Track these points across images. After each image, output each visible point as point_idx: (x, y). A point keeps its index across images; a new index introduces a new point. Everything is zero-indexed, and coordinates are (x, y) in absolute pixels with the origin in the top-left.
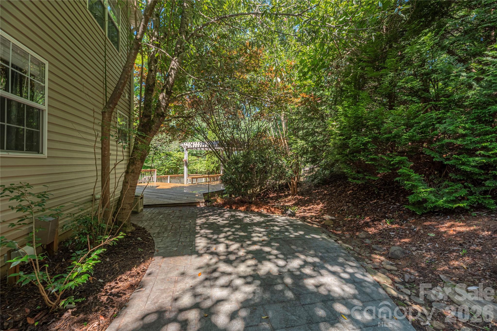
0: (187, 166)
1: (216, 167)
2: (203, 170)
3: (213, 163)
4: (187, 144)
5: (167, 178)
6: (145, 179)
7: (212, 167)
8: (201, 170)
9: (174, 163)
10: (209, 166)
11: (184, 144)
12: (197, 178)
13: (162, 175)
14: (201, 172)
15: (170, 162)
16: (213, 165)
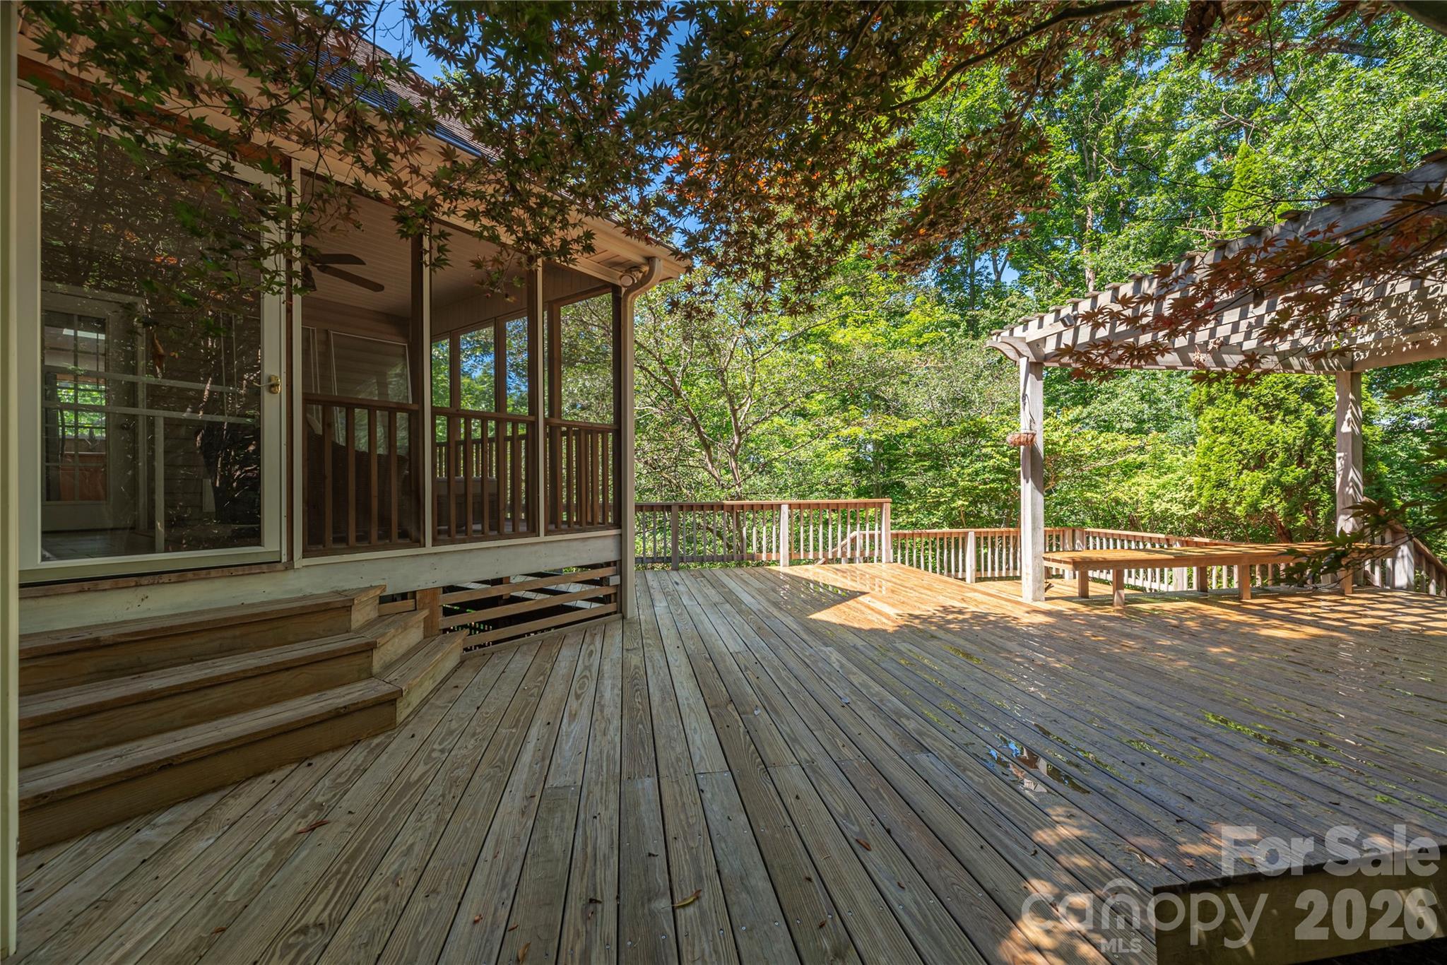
0: (1044, 484)
1: (1288, 491)
2: (1176, 509)
3: (1260, 462)
4: (1033, 325)
5: (960, 543)
6: (854, 540)
7: (1252, 492)
8: (1158, 507)
9: (999, 470)
10: (1220, 485)
11: (1018, 331)
12: (1119, 567)
13: (934, 525)
14: (1160, 521)
15: (979, 465)
16: (1261, 477)
